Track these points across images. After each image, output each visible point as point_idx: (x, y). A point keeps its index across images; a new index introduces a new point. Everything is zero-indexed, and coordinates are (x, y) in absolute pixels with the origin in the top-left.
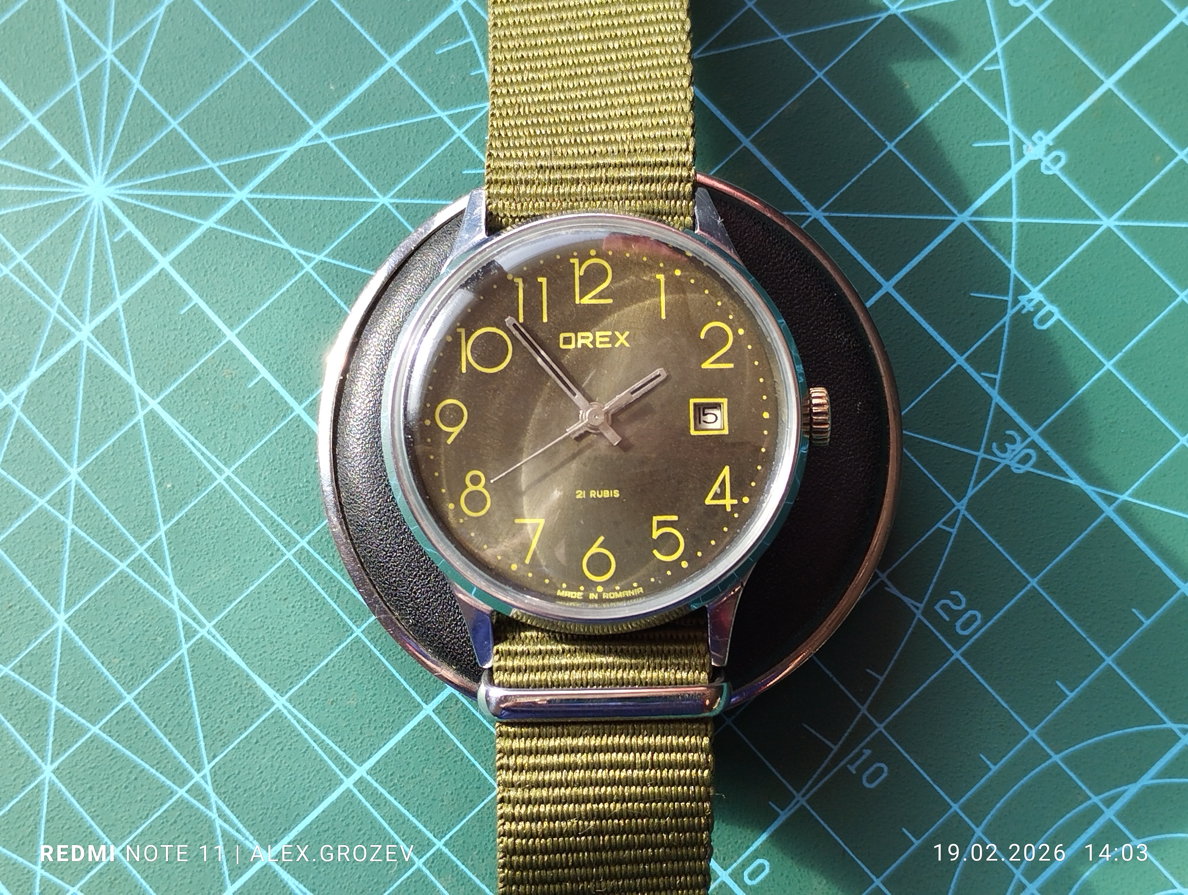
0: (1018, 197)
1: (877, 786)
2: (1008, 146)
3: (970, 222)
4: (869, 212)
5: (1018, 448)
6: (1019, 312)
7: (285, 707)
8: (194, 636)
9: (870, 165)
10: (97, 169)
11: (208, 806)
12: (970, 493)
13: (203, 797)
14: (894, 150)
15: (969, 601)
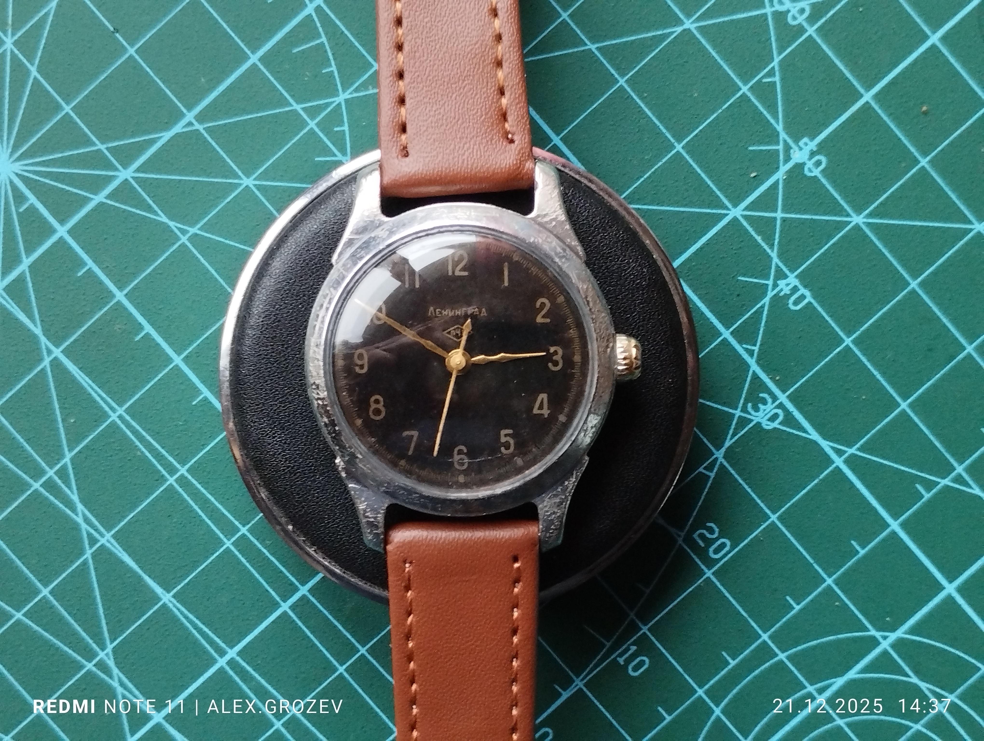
0: (783, 196)
1: (640, 675)
2: (778, 150)
3: (742, 215)
4: (657, 204)
5: (768, 409)
6: (777, 295)
7: (171, 602)
8: (96, 544)
9: (660, 164)
11: (111, 677)
12: (728, 444)
13: (107, 670)
14: (682, 152)
15: (721, 531)
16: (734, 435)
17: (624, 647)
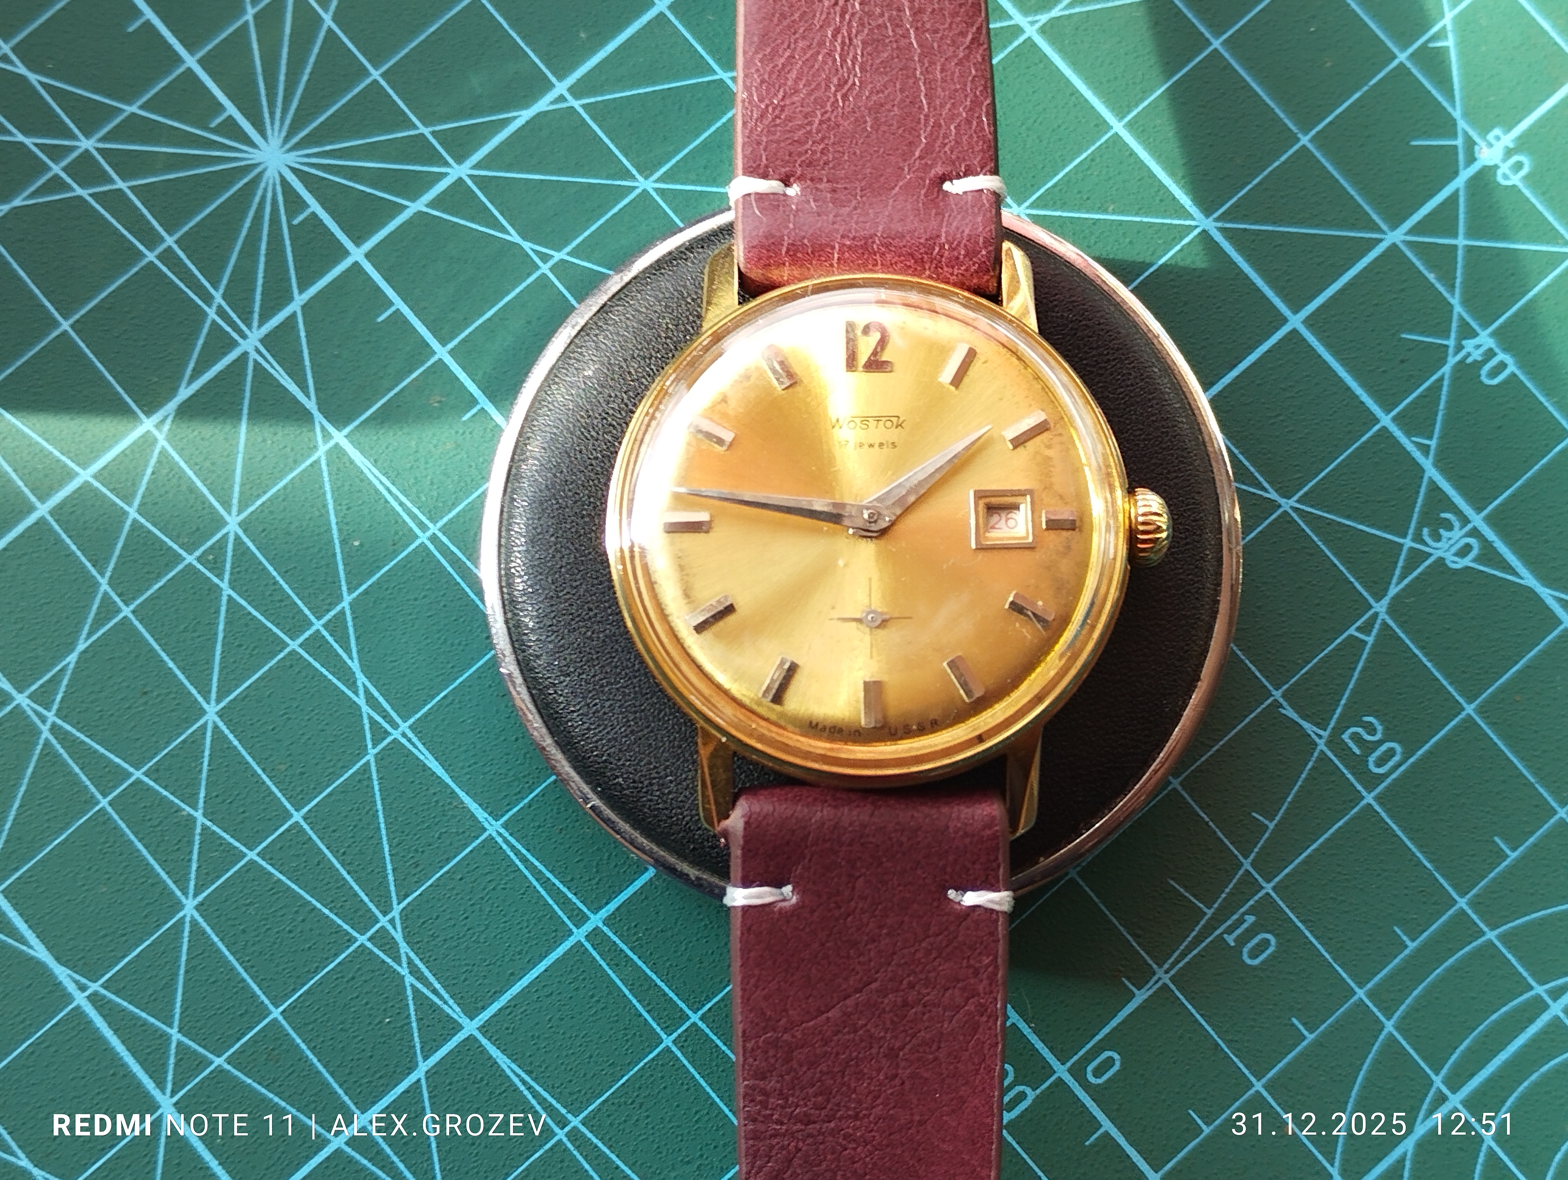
0: (1466, 213)
1: (1263, 962)
2: (1456, 147)
3: (1404, 242)
4: (1274, 223)
5: (1456, 537)
6: (1462, 362)
7: (500, 834)
8: (384, 739)
9: (1276, 164)
10: (273, 129)
11: (397, 959)
12: (1393, 591)
13: (391, 948)
14: (1310, 146)
15: (1386, 729)
16: (1402, 577)
17: (1235, 917)
